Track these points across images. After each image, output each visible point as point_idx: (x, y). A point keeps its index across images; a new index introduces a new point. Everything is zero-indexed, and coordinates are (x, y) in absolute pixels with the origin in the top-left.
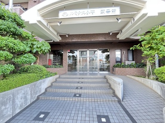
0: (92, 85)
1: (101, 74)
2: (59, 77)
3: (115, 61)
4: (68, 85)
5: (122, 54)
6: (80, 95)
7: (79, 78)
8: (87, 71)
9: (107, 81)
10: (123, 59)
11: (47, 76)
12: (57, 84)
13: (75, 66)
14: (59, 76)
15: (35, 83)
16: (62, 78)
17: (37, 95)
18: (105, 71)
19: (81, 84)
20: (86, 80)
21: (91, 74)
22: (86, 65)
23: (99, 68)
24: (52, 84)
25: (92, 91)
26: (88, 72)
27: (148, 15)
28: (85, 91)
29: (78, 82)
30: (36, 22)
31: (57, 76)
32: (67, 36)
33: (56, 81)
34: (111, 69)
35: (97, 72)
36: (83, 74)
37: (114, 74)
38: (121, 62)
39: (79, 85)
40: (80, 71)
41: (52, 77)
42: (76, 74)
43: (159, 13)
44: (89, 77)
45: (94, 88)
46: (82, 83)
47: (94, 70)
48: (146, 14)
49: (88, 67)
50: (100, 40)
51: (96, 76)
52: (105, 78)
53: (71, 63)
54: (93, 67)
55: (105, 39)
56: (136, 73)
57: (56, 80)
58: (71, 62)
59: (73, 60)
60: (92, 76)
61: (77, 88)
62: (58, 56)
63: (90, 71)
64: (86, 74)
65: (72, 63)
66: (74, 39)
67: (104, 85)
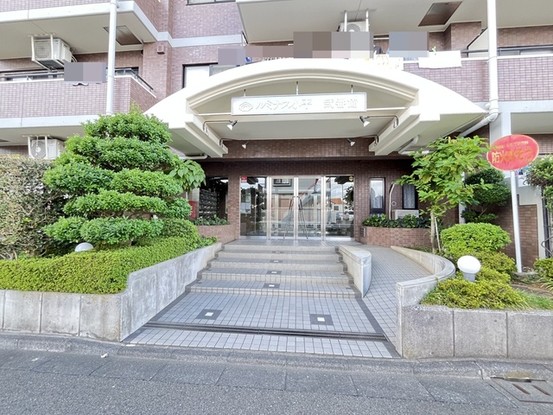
0: (303, 267)
1: (329, 243)
2: (223, 249)
3: (367, 210)
4: (248, 266)
5: (388, 191)
6: (277, 286)
7: (274, 252)
8: (292, 235)
9: (341, 258)
10: (390, 204)
11: (200, 244)
12: (223, 265)
13: (258, 220)
14: (223, 247)
15: (182, 256)
16: (229, 251)
17: (185, 285)
18: (343, 235)
19: (280, 264)
20: (290, 256)
21: (302, 243)
22: (290, 218)
23: (324, 226)
24: (209, 265)
25: (304, 279)
26: (294, 238)
27: (421, 119)
28: (289, 278)
29: (272, 261)
30: (183, 126)
31: (218, 246)
32: (244, 146)
33: (216, 257)
34: (356, 229)
35: (319, 238)
36: (281, 243)
37: (363, 243)
38: (383, 210)
39: (273, 266)
40: (272, 235)
41: (208, 248)
42: (263, 243)
43: (442, 116)
44: (299, 248)
45: (308, 273)
46: (280, 262)
47: (313, 232)
48: (418, 117)
49: (296, 223)
50: (327, 156)
51: (316, 248)
52: (337, 251)
53: (247, 210)
54: (311, 223)
55: (340, 153)
56: (413, 240)
57: (216, 255)
58: (246, 207)
59: (253, 203)
60: (305, 248)
61: (269, 272)
62: (212, 191)
63: (300, 235)
64: (290, 243)
65: (250, 212)
66: (260, 152)
67: (331, 266)
